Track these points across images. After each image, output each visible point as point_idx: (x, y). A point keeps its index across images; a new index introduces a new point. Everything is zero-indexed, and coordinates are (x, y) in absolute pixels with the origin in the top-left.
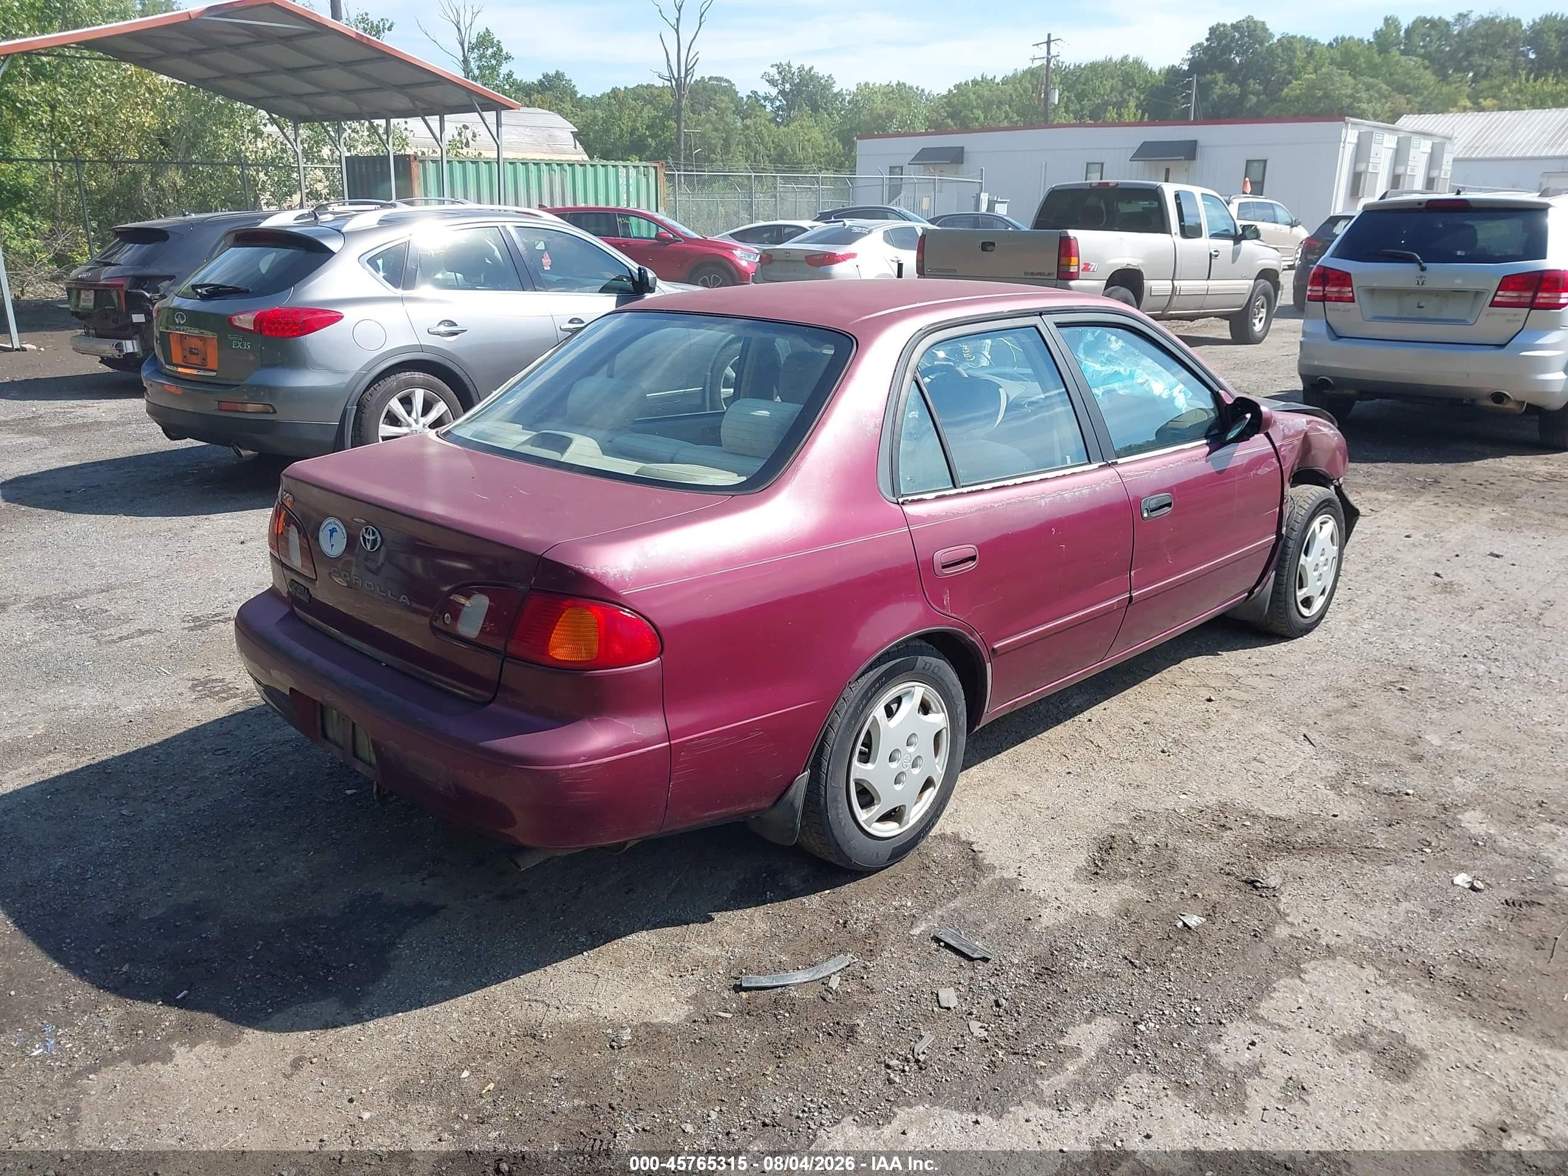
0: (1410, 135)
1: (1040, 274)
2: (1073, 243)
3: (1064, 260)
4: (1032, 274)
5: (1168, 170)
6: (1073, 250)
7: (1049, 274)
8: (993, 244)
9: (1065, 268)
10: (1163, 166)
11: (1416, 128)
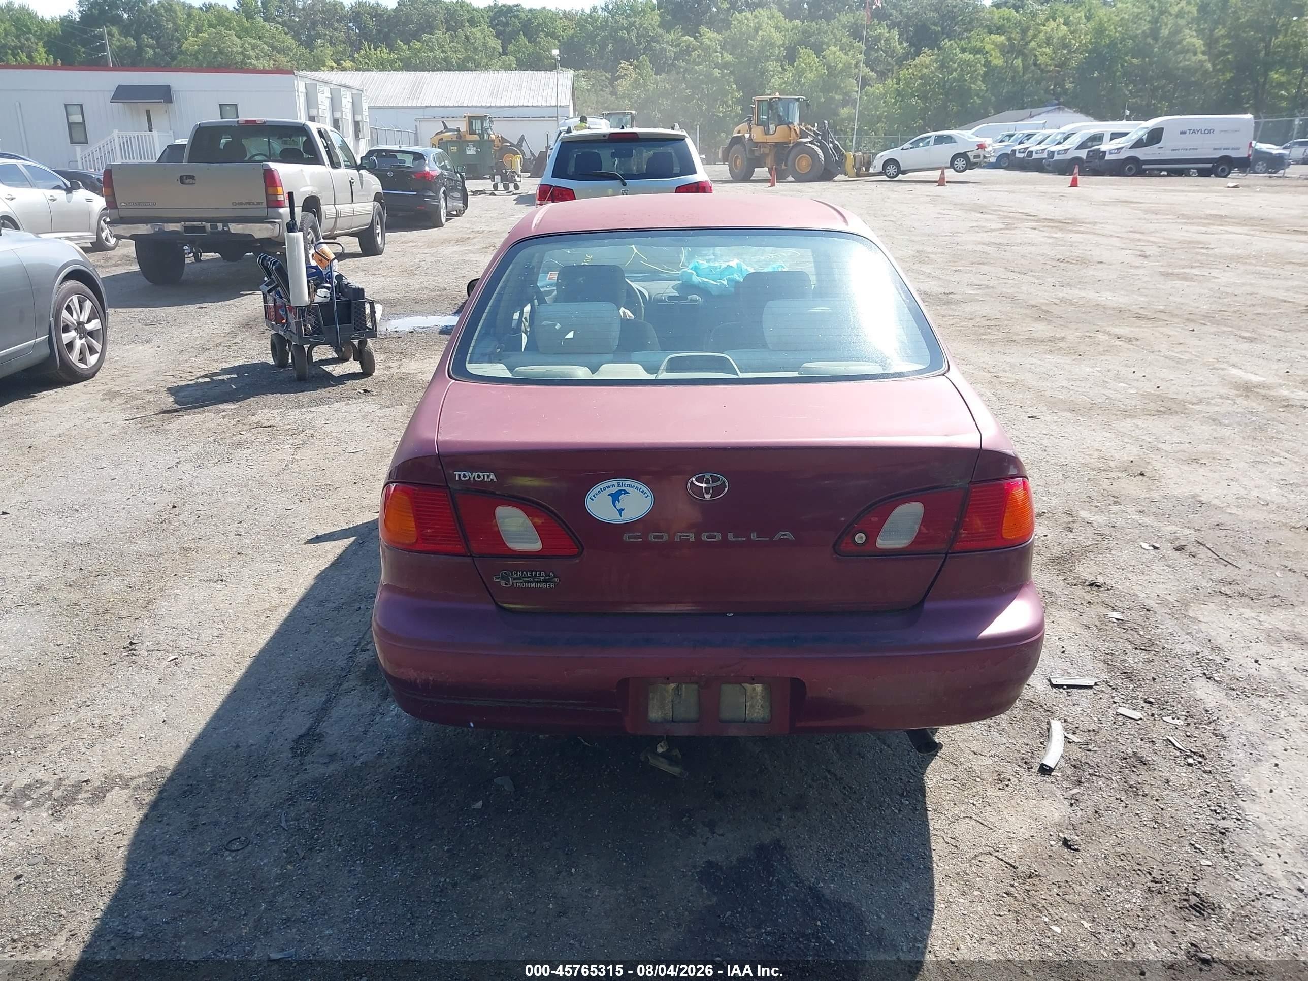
0: (339, 87)
1: (249, 203)
2: (275, 173)
3: (270, 190)
4: (241, 204)
5: (148, 112)
6: (278, 181)
7: (258, 203)
8: (192, 177)
9: (273, 198)
10: (143, 108)
11: (343, 83)
